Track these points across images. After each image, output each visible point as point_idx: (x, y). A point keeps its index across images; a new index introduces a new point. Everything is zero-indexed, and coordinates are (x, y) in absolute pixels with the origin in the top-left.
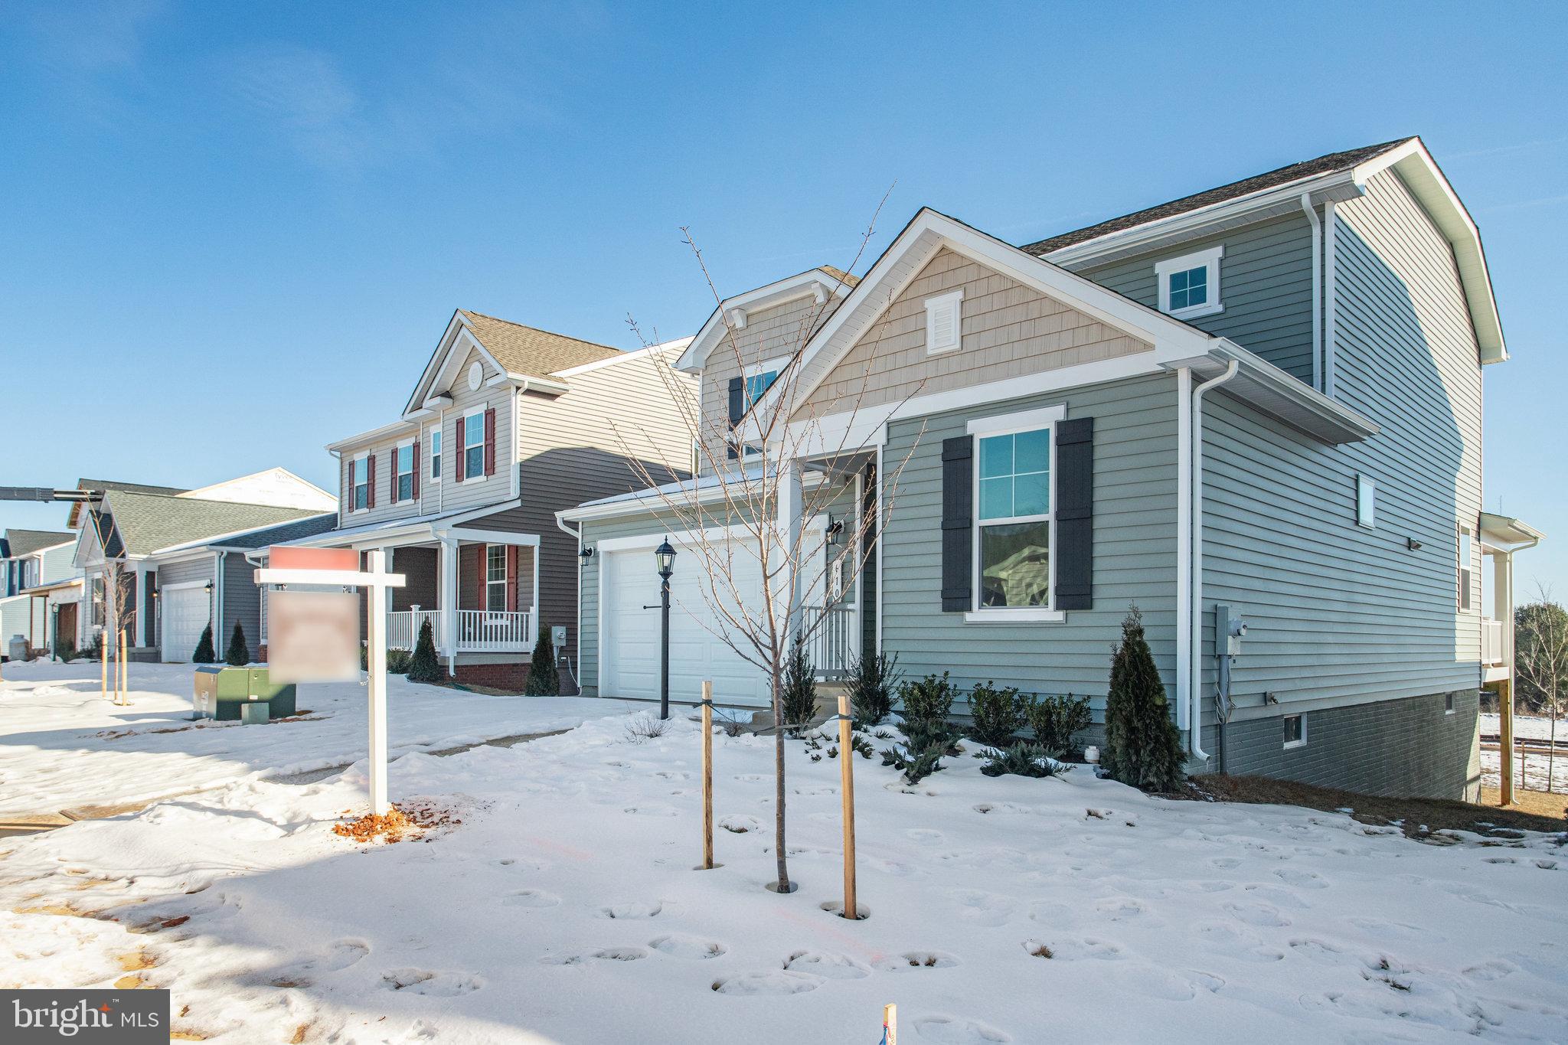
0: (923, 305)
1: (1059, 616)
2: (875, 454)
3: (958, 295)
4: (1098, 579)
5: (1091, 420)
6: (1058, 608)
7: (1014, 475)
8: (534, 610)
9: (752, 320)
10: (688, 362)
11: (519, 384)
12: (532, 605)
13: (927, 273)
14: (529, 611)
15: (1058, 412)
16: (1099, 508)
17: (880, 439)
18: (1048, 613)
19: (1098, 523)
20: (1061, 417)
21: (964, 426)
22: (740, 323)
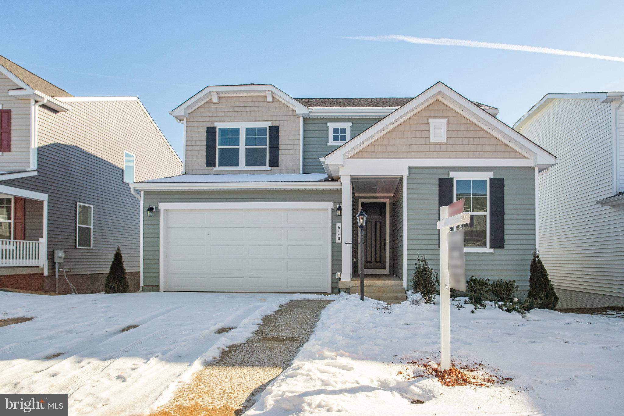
0: (428, 121)
1: (492, 251)
2: (401, 179)
3: (445, 121)
4: (506, 237)
5: (503, 180)
6: (491, 247)
7: (471, 196)
8: (44, 241)
9: (222, 100)
10: (181, 112)
11: (38, 99)
12: (42, 237)
13: (430, 108)
14: (38, 240)
15: (490, 175)
16: (506, 212)
17: (405, 173)
18: (487, 250)
19: (506, 217)
20: (492, 177)
21: (449, 174)
22: (215, 100)
